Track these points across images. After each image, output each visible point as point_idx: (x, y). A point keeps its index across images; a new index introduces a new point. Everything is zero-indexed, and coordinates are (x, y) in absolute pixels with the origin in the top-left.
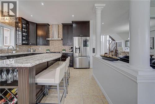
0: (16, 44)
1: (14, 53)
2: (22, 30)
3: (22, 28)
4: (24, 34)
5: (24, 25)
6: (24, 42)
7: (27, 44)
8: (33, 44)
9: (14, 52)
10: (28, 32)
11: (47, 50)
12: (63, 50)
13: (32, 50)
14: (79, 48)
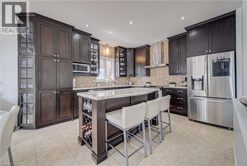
0: (115, 76)
1: (114, 86)
2: (120, 60)
3: (120, 58)
4: (122, 64)
5: (121, 54)
6: (121, 74)
7: (125, 76)
8: (131, 75)
9: (113, 84)
10: (125, 62)
11: (147, 83)
12: (170, 83)
13: (130, 83)
14: (202, 80)
